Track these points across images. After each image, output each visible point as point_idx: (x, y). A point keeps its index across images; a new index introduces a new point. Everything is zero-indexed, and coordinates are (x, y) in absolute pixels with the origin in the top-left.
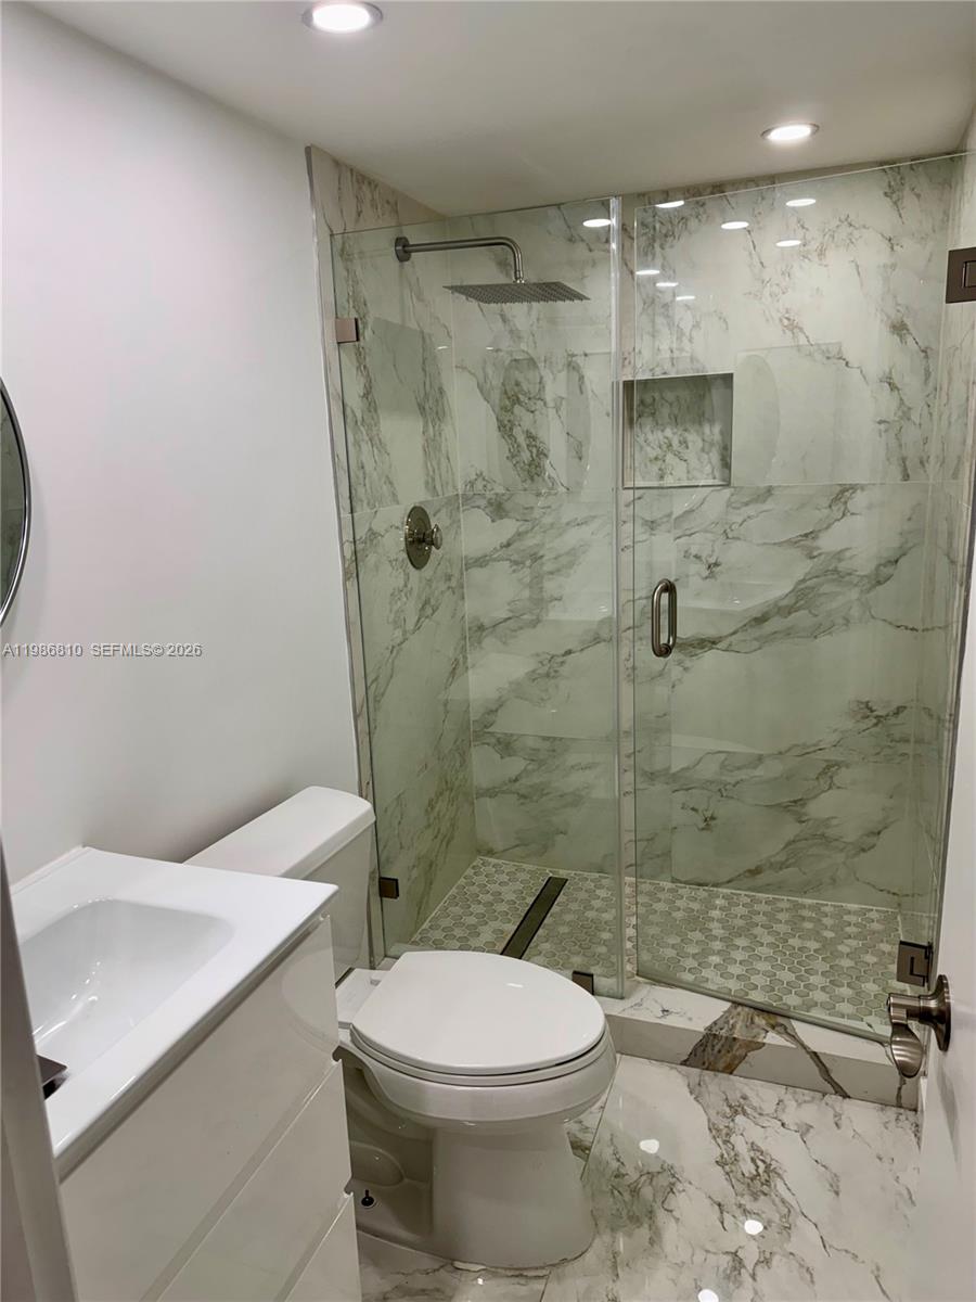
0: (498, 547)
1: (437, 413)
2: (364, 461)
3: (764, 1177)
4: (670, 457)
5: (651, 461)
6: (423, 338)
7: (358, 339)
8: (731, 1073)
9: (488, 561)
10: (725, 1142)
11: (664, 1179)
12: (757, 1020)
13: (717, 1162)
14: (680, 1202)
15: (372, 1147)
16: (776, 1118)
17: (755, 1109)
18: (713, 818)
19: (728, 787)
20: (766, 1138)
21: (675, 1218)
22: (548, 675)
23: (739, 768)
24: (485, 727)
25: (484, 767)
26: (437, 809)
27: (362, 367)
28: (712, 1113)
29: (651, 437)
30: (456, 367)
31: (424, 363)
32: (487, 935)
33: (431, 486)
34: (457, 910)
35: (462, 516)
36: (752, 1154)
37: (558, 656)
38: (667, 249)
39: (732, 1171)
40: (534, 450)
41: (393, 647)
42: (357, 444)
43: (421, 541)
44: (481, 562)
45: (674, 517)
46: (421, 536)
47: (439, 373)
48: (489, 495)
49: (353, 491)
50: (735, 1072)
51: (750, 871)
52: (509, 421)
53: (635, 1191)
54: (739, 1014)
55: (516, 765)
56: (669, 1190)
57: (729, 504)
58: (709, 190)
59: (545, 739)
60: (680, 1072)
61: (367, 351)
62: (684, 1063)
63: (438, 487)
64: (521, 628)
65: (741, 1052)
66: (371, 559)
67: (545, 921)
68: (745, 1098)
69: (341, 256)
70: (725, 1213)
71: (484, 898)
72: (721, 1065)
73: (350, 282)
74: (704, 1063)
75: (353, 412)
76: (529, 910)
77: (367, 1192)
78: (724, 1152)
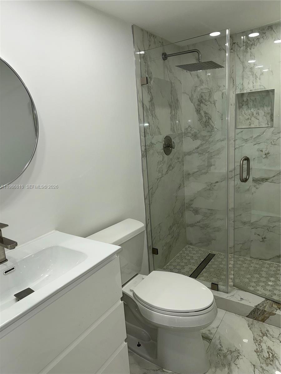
0: (195, 149)
1: (176, 107)
2: (150, 121)
3: (271, 359)
4: (253, 119)
5: (246, 120)
6: (171, 84)
7: (147, 83)
8: (264, 322)
9: (192, 153)
10: (259, 345)
11: (236, 354)
12: (274, 305)
13: (255, 351)
14: (240, 362)
15: (142, 329)
16: (278, 339)
17: (271, 335)
18: (265, 238)
19: (270, 228)
20: (274, 345)
21: (238, 367)
22: (210, 189)
23: (275, 222)
24: (190, 205)
25: (189, 217)
26: (173, 229)
27: (149, 92)
28: (255, 334)
29: (246, 112)
30: (183, 93)
31: (171, 91)
32: (187, 269)
33: (173, 130)
34: (178, 260)
35: (183, 139)
36: (268, 350)
37: (213, 183)
38: (252, 50)
39: (260, 355)
40: (207, 117)
41: (158, 179)
42: (147, 116)
43: (168, 146)
44: (190, 153)
45: (254, 137)
46: (169, 145)
47: (177, 95)
48: (192, 132)
49: (145, 130)
50: (265, 322)
51: (277, 256)
52: (199, 109)
53: (225, 356)
54: (267, 303)
55: (199, 217)
56: (237, 357)
57: (273, 133)
58: (267, 28)
59: (209, 210)
60: (246, 319)
61: (152, 88)
62: (247, 316)
63: (175, 130)
64: (201, 174)
65: (267, 315)
66: (151, 152)
67: (206, 267)
68: (268, 331)
69: (143, 58)
70: (256, 369)
71: (188, 258)
72: (260, 319)
73: (146, 67)
74: (254, 317)
75: (146, 106)
76: (201, 263)
77: (139, 342)
78: (258, 348)
